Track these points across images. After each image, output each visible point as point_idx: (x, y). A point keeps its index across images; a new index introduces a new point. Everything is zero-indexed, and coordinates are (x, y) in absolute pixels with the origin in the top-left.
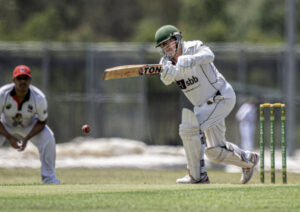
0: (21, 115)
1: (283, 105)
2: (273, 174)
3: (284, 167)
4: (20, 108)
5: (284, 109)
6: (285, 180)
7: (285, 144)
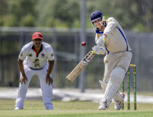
0: (38, 59)
1: (134, 66)
2: (129, 104)
3: (135, 100)
4: (37, 56)
5: (135, 68)
6: (135, 108)
7: (135, 88)
